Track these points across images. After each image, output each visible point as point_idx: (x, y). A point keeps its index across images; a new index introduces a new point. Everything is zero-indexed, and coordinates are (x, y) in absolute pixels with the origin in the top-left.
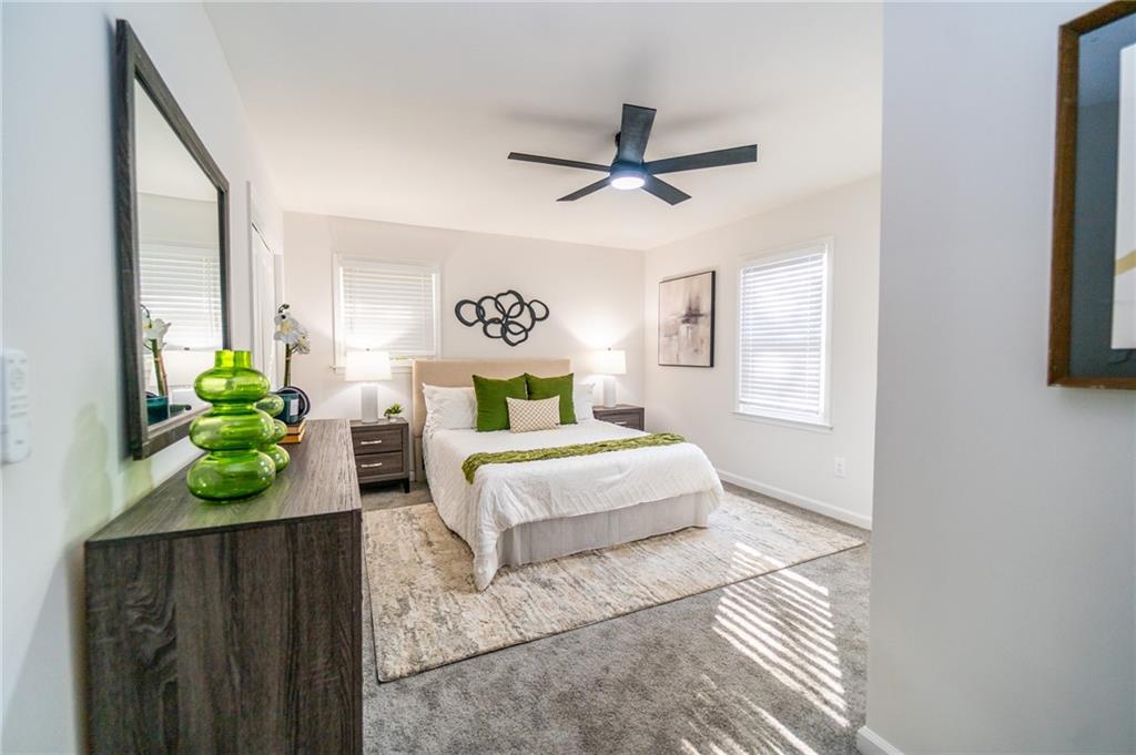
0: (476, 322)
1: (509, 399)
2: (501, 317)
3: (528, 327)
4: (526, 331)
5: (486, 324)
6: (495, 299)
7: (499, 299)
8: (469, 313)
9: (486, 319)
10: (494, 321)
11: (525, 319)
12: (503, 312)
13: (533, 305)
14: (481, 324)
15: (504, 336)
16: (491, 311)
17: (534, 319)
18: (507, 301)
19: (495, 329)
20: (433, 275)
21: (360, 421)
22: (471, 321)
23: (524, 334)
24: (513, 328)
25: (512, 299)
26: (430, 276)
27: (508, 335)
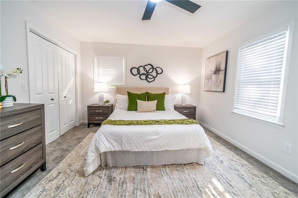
0: (137, 74)
1: (138, 100)
2: (145, 73)
3: (155, 76)
4: (154, 78)
5: (140, 75)
6: (144, 67)
7: (145, 67)
8: (135, 71)
9: (141, 73)
10: (143, 74)
11: (154, 74)
12: (146, 71)
13: (158, 69)
14: (138, 75)
15: (146, 79)
16: (142, 71)
17: (157, 73)
18: (148, 68)
19: (143, 77)
20: (123, 59)
21: (98, 104)
22: (135, 74)
23: (153, 79)
24: (150, 76)
25: (150, 67)
26: (123, 60)
27: (148, 79)
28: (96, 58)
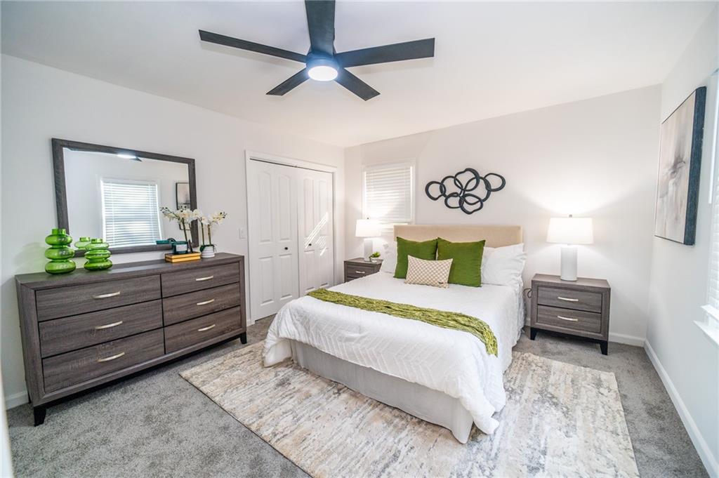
0: (440, 196)
1: (409, 256)
2: (459, 191)
3: (483, 197)
4: (481, 201)
5: (447, 198)
6: (455, 178)
7: (458, 177)
8: (435, 191)
9: (447, 194)
10: (452, 195)
11: (481, 191)
12: (461, 188)
13: (490, 179)
14: (443, 198)
15: (461, 207)
16: (451, 187)
17: (489, 189)
18: (464, 179)
19: (454, 202)
20: (411, 168)
22: (436, 196)
23: (479, 203)
24: (469, 199)
25: (470, 175)
26: (409, 169)
27: (465, 205)
28: (365, 173)
